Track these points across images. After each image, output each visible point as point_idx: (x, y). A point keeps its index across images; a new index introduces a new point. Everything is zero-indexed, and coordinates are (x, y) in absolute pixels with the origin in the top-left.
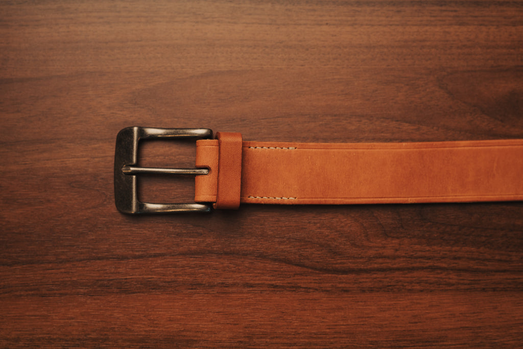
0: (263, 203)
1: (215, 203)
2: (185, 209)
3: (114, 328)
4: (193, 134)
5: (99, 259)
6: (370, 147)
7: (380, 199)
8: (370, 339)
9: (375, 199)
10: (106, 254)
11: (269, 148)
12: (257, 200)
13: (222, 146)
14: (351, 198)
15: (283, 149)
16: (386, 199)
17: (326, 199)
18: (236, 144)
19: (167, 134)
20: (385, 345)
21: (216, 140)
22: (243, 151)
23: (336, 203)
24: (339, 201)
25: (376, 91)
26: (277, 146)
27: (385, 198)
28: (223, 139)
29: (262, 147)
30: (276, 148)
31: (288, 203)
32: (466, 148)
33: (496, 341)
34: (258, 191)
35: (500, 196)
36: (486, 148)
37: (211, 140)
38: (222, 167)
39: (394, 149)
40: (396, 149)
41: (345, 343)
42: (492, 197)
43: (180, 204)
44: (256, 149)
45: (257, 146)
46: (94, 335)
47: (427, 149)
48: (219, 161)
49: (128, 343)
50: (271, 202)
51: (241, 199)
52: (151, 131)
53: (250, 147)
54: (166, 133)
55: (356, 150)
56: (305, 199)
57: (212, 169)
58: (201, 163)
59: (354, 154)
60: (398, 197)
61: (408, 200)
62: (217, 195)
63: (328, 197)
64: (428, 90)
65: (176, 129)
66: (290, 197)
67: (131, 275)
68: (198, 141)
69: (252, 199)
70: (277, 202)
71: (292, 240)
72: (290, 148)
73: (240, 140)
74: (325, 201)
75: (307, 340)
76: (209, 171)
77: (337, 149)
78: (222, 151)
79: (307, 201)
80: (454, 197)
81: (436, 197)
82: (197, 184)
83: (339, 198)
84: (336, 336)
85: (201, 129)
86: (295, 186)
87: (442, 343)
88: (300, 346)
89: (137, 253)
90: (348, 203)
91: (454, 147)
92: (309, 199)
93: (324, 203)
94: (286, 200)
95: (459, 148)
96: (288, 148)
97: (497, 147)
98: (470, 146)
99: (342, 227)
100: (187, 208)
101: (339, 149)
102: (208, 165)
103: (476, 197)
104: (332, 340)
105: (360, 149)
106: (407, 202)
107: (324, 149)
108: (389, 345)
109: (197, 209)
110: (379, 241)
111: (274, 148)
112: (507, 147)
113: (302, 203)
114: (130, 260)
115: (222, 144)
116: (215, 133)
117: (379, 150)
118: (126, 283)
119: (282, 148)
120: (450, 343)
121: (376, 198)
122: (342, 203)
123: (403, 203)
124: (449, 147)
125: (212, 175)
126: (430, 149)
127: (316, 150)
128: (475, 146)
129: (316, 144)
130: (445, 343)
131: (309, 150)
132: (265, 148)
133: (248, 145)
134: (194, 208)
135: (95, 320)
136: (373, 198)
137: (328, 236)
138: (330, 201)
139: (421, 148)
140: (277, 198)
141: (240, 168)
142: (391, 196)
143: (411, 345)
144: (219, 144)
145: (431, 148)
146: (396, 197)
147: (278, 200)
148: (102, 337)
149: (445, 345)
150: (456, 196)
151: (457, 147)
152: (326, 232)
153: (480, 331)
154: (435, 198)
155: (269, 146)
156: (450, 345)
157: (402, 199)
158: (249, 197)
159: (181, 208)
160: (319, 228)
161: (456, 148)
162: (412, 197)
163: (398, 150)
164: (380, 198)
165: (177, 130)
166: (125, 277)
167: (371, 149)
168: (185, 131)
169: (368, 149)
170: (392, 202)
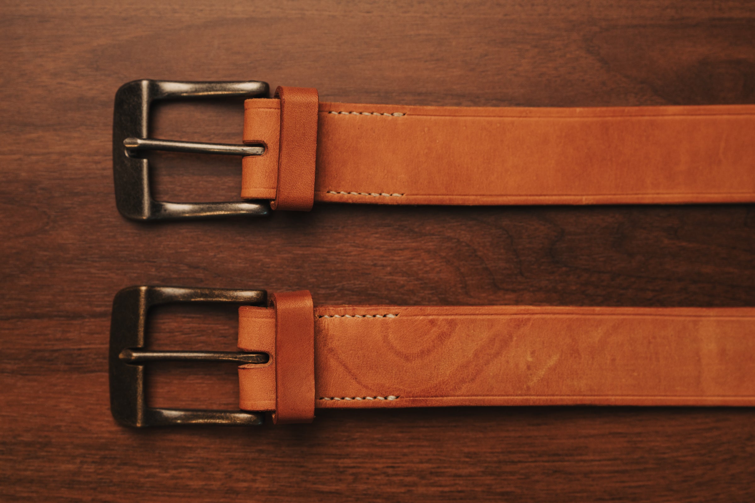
0: (350, 201)
1: (274, 200)
2: (227, 211)
3: (59, 426)
4: (238, 90)
5: (37, 316)
6: (524, 114)
7: (537, 198)
8: (466, 450)
9: (530, 198)
10: (48, 309)
11: (361, 113)
12: (341, 198)
13: (286, 109)
14: (491, 195)
15: (383, 116)
16: (547, 197)
17: (451, 197)
18: (308, 105)
19: (196, 91)
20: (489, 459)
21: (276, 100)
22: (319, 117)
23: (467, 203)
24: (472, 200)
25: (486, 55)
26: (374, 110)
27: (545, 195)
28: (287, 97)
29: (350, 113)
30: (372, 113)
31: (390, 203)
32: (677, 118)
33: (666, 456)
34: (343, 183)
35: (729, 195)
36: (708, 117)
37: (268, 100)
38: (285, 144)
39: (562, 117)
40: (565, 117)
41: (426, 455)
42: (716, 196)
43: (220, 203)
44: (341, 115)
45: (342, 110)
46: (27, 437)
47: (614, 119)
48: (280, 134)
49: (82, 451)
50: (364, 200)
51: (315, 195)
52: (170, 87)
53: (330, 112)
54: (194, 90)
55: (501, 119)
56: (418, 196)
57: (269, 145)
58: (251, 136)
59: (498, 125)
60: (566, 195)
61: (581, 200)
62: (278, 189)
63: (455, 193)
64: (568, 56)
65: (210, 83)
66: (394, 192)
67: (87, 344)
68: (247, 101)
69: (333, 195)
70: (373, 201)
71: (346, 292)
72: (396, 114)
73: (314, 99)
74: (450, 200)
75: (366, 450)
76: (264, 150)
77: (470, 116)
78: (285, 116)
79: (421, 199)
80: (655, 196)
81: (627, 194)
82: (245, 170)
83: (473, 195)
84: (412, 443)
85: (250, 81)
86: (403, 176)
87: (579, 458)
88: (356, 458)
89: (98, 309)
90: (486, 204)
91: (658, 115)
92: (424, 197)
93: (447, 203)
94: (387, 197)
95: (666, 118)
96: (392, 114)
97: (726, 117)
98: (683, 115)
99: (427, 272)
100: (231, 210)
101: (474, 116)
102: (263, 139)
103: (690, 195)
104: (406, 450)
105: (507, 117)
106: (580, 203)
107: (450, 116)
108: (495, 459)
109: (247, 210)
110: (484, 295)
111: (370, 114)
112: (741, 117)
113: (413, 203)
114: (87, 320)
115: (286, 106)
116: (273, 88)
117: (537, 119)
118: (80, 355)
119: (382, 114)
120: (592, 458)
121: (530, 195)
122: (476, 203)
123: (575, 204)
124: (650, 116)
125: (269, 155)
126: (619, 118)
127: (436, 117)
128: (692, 115)
129: (437, 108)
130: (584, 458)
131: (425, 117)
132: (355, 113)
133: (327, 109)
134: (242, 210)
135: (30, 413)
136: (526, 195)
137: (403, 286)
138: (458, 200)
139: (605, 117)
140: (373, 194)
141: (314, 146)
142: (555, 193)
143: (530, 460)
144: (281, 106)
145: (621, 116)
146: (562, 195)
147: (375, 197)
148: (40, 440)
149: (584, 461)
150: (658, 194)
151: (663, 115)
152: (401, 280)
153: (639, 439)
154: (625, 196)
155: (361, 111)
156: (592, 461)
157: (572, 198)
158: (328, 192)
159: (222, 210)
160: (390, 274)
161: (660, 118)
162: (588, 195)
163: (568, 120)
164: (537, 195)
165: (213, 85)
166: (79, 347)
167: (526, 117)
168: (224, 85)
169: (520, 117)
170: (557, 203)
